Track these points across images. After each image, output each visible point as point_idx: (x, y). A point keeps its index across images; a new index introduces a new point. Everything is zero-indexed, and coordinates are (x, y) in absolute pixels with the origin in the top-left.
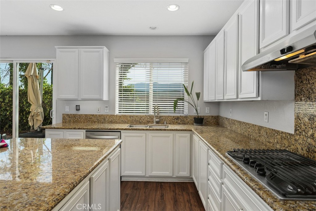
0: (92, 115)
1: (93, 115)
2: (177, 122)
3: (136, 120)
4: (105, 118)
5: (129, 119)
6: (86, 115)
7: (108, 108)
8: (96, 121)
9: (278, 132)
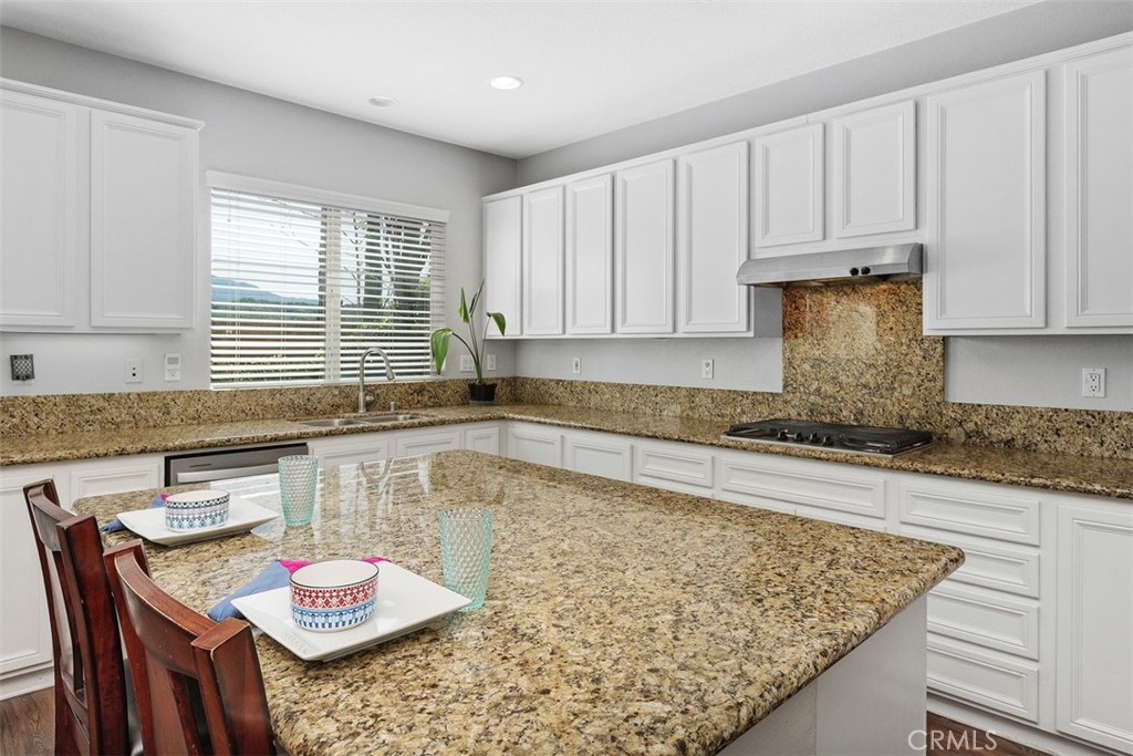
0: (103, 396)
1: (109, 397)
2: (418, 402)
3: (293, 403)
4: (166, 405)
5: (268, 402)
6: (72, 401)
7: (178, 366)
8: (122, 422)
9: (744, 394)
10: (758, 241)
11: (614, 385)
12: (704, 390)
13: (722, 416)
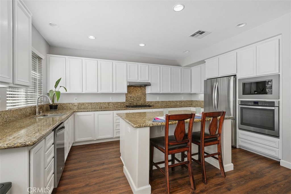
9: (119, 103)
10: (128, 79)
11: (88, 103)
12: (111, 102)
13: (115, 106)
